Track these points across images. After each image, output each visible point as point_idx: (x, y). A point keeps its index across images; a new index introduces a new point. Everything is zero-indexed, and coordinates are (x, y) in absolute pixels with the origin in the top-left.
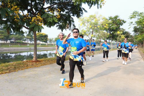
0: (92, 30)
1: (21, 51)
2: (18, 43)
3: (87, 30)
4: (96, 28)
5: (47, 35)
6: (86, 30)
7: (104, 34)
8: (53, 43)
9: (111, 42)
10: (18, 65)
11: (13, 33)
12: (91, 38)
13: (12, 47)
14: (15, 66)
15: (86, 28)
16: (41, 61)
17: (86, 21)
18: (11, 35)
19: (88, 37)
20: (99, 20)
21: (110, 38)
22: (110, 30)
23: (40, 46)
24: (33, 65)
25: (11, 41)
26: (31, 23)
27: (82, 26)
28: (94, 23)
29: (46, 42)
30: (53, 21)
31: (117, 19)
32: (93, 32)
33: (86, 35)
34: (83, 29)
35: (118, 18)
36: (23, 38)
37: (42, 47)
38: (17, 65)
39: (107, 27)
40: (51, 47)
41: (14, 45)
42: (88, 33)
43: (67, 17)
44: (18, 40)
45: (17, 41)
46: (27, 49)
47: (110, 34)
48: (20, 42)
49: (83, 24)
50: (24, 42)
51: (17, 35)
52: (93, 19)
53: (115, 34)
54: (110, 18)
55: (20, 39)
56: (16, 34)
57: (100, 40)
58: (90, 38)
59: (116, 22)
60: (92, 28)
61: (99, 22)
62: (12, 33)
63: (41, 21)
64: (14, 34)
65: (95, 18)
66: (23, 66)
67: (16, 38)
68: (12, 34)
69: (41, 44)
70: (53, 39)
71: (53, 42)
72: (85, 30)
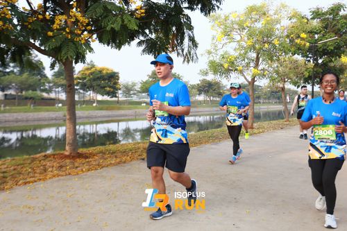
0: (254, 55)
1: (36, 123)
2: (26, 98)
3: (240, 55)
4: (266, 45)
5: (115, 73)
6: (237, 54)
7: (296, 65)
8: (135, 98)
9: (318, 90)
10: (14, 169)
11: (12, 69)
12: (253, 80)
13: (9, 111)
14: (4, 172)
15: (235, 50)
16: (90, 154)
17: (236, 27)
18: (5, 75)
19: (243, 77)
20: (278, 22)
21: (315, 78)
22: (315, 51)
23: (96, 108)
24: (64, 169)
25: (6, 95)
26: (50, 34)
27: (223, 42)
28: (261, 32)
29: (113, 94)
30: (124, 27)
31: (337, 14)
32: (258, 59)
33: (236, 70)
34: (226, 53)
35: (342, 13)
36: (44, 85)
37: (101, 109)
38: (12, 168)
39: (303, 42)
40: (130, 109)
41: (14, 105)
42: (241, 64)
43: (169, 15)
44: (27, 89)
45: (24, 93)
46: (54, 116)
47: (317, 65)
48: (32, 96)
49: (227, 34)
50: (45, 95)
51: (25, 75)
52: (257, 17)
53: (332, 64)
54: (317, 14)
55: (33, 87)
56: (21, 72)
57: (281, 86)
58: (250, 80)
59: (335, 25)
60: (255, 49)
61: (278, 26)
62: (8, 70)
63: (83, 26)
64: (15, 70)
65: (265, 14)
66: (29, 172)
67: (22, 83)
68: (8, 73)
69: (99, 102)
70: (134, 85)
71: (134, 94)
72: (234, 54)
